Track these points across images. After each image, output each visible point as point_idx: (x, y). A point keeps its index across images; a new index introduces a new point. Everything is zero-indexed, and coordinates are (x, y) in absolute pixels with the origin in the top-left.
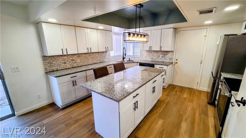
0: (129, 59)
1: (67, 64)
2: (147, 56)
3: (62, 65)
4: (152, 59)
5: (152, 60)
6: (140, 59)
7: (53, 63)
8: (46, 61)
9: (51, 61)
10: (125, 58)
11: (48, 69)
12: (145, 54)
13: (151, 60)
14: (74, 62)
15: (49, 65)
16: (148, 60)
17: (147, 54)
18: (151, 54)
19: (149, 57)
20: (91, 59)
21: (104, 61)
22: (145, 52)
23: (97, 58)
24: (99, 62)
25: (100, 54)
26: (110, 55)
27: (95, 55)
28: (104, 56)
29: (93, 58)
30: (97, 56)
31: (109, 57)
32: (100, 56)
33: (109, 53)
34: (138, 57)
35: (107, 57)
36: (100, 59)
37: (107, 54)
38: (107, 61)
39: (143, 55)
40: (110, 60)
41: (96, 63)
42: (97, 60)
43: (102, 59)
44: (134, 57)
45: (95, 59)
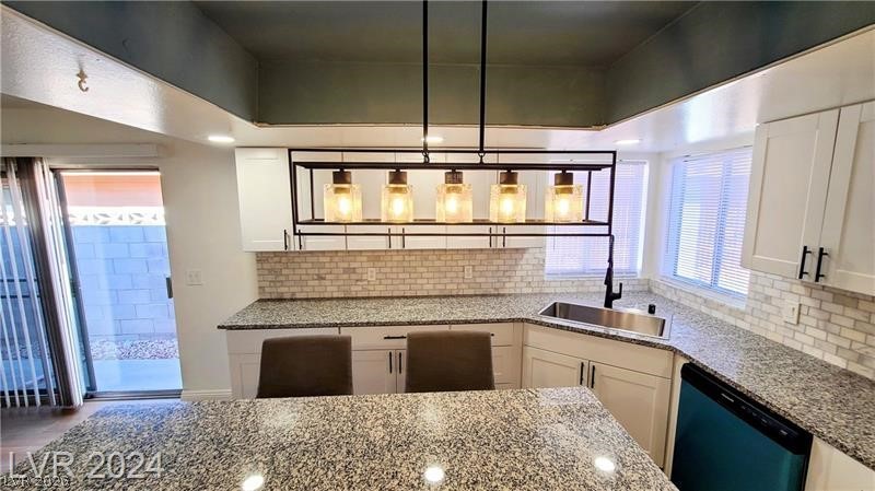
0: (652, 310)
1: (327, 283)
3: (310, 283)
4: (861, 359)
5: (855, 368)
6: (740, 324)
7: (284, 272)
8: (266, 266)
9: (278, 266)
10: (618, 296)
11: (267, 290)
12: (792, 299)
13: (840, 363)
14: (354, 277)
15: (271, 278)
16: (817, 354)
17: (807, 301)
18: (845, 317)
19: (822, 335)
20: (431, 275)
21: (501, 292)
22: (786, 286)
23: (461, 275)
24: (471, 292)
25: (479, 256)
26: (541, 264)
27: (449, 258)
28: (506, 268)
29: (439, 272)
30: (460, 263)
31: (535, 273)
32: (481, 268)
33: (538, 255)
34: (731, 310)
35: (524, 273)
36: (478, 280)
37: (521, 259)
38: (518, 291)
39: (768, 299)
40: (537, 290)
41: (454, 293)
42: (461, 280)
43: (490, 280)
44: (706, 301)
45: (449, 275)
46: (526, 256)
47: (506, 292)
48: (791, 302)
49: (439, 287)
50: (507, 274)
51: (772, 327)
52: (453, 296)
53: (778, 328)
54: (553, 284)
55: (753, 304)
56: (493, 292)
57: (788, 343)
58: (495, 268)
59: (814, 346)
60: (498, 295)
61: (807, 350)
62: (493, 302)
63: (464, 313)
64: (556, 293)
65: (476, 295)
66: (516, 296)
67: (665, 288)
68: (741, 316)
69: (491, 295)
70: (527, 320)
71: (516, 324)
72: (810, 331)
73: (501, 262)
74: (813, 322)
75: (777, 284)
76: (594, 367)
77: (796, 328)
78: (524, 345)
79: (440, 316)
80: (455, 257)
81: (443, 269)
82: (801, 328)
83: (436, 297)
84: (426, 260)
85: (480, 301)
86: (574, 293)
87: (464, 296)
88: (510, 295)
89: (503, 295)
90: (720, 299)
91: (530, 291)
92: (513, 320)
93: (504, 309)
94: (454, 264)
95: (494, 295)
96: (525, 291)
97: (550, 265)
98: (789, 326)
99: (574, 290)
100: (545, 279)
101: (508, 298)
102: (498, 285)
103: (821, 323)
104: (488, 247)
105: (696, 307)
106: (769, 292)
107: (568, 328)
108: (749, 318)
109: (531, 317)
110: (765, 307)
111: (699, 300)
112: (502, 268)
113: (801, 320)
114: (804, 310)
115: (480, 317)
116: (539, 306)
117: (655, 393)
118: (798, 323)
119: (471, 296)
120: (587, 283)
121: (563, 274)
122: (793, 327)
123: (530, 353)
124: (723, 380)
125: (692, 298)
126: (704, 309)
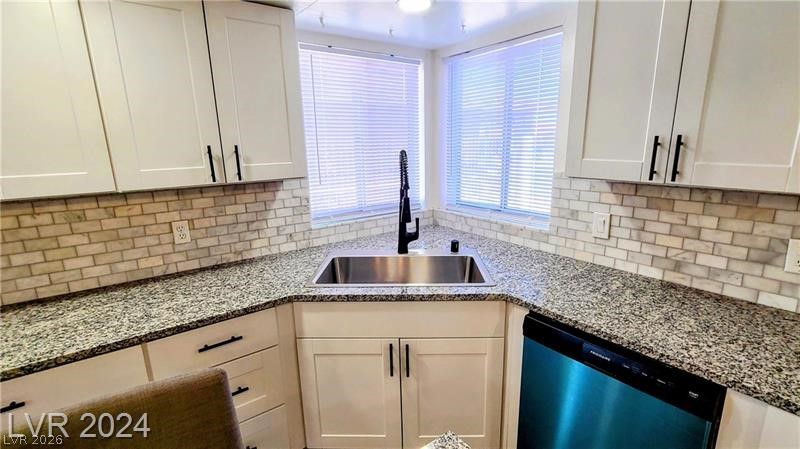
0: (455, 247)
2: (615, 232)
4: (678, 266)
5: (672, 277)
6: (545, 248)
10: (415, 236)
12: (601, 211)
13: (656, 274)
16: (631, 268)
17: (618, 211)
18: (660, 222)
19: (635, 246)
20: (98, 248)
21: (247, 256)
22: (595, 196)
23: (166, 238)
24: (195, 265)
25: (199, 202)
26: (303, 206)
27: (137, 210)
28: (250, 217)
29: (118, 239)
30: (161, 218)
31: (297, 220)
32: (206, 223)
33: (297, 193)
34: (532, 233)
35: (281, 222)
36: (203, 243)
37: (273, 201)
38: (275, 251)
39: (574, 214)
40: (303, 244)
41: (158, 272)
42: (169, 248)
43: (224, 240)
44: (502, 226)
45: (139, 242)
46: (280, 195)
47: (255, 254)
48: (600, 215)
49: (122, 267)
50: (253, 226)
51: (581, 246)
52: (155, 279)
53: (587, 245)
54: (324, 233)
55: (557, 222)
56: (233, 258)
57: (599, 261)
58: (230, 220)
59: (627, 260)
60: (243, 262)
61: (620, 266)
62: (234, 276)
63: (176, 311)
64: (330, 245)
65: (202, 270)
66: (272, 258)
67: (453, 218)
68: (545, 238)
69: (230, 265)
70: (298, 298)
71: (279, 308)
72: (623, 244)
73: (241, 208)
74: (625, 233)
75: (585, 196)
76: (407, 346)
77: (607, 243)
78: (297, 339)
79: (116, 332)
80: (150, 208)
81: (127, 233)
82: (613, 241)
83: (116, 287)
84: (81, 218)
85: (210, 278)
86: (354, 241)
87: (180, 275)
88: (262, 258)
89: (251, 261)
90: (517, 222)
91: (292, 247)
92: (274, 304)
93: (255, 285)
94: (150, 220)
95: (237, 264)
96: (285, 248)
97: (315, 207)
98: (598, 241)
99: (351, 237)
100: (313, 227)
101: (260, 265)
102: (239, 247)
103: (634, 234)
104: (210, 182)
105: (491, 235)
106: (575, 205)
107: (364, 298)
108: (553, 240)
109: (303, 292)
110: (572, 224)
111: (494, 227)
112: (243, 218)
113: (612, 234)
114: (615, 222)
115: (210, 313)
116: (311, 270)
117: (487, 360)
118: (609, 236)
119: (193, 272)
120: (367, 225)
121: (335, 216)
122: (602, 242)
123: (309, 348)
124: (589, 331)
125: (485, 225)
126: (501, 237)
